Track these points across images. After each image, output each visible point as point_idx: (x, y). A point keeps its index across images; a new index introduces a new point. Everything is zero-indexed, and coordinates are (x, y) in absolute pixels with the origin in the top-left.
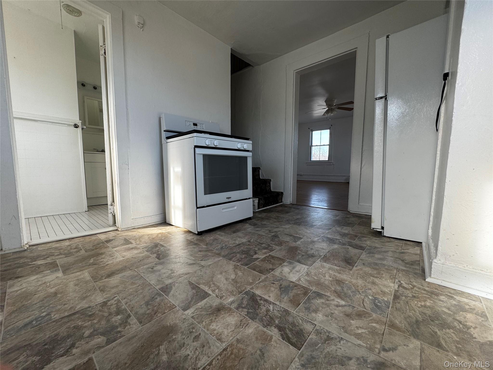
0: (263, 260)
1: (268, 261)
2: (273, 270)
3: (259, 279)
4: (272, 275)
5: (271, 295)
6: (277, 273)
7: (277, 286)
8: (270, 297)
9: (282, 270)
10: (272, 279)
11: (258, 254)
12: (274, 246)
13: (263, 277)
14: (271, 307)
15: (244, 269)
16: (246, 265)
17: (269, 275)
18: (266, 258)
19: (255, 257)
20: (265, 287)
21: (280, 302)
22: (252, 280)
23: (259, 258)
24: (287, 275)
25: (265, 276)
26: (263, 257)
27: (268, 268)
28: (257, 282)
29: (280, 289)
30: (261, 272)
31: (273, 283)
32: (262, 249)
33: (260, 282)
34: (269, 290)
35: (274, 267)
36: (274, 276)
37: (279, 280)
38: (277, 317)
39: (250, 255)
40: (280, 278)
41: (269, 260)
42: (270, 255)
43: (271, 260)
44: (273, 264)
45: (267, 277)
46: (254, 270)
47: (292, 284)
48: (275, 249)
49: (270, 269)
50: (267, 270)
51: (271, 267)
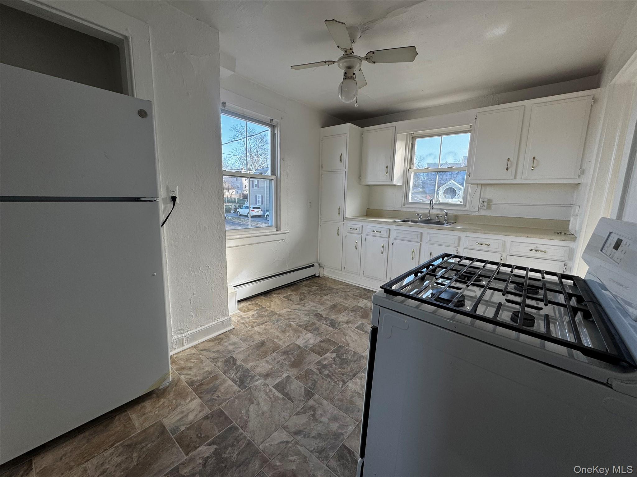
0: (327, 351)
1: (324, 350)
2: (321, 342)
3: (330, 335)
4: (322, 337)
5: (324, 327)
6: (319, 339)
7: (320, 331)
8: (325, 326)
9: (314, 341)
10: (322, 335)
11: (331, 358)
12: (315, 371)
13: (328, 337)
14: (325, 323)
15: (341, 343)
16: (340, 346)
17: (324, 337)
18: (325, 353)
19: (334, 355)
20: (327, 331)
21: (320, 324)
22: (334, 335)
23: (331, 353)
24: (312, 337)
25: (326, 337)
26: (327, 354)
27: (324, 343)
28: (332, 333)
29: (319, 330)
30: (329, 340)
31: (322, 332)
32: (328, 365)
33: (329, 334)
34: (324, 330)
35: (320, 343)
36: (321, 337)
37: (318, 334)
38: (323, 319)
39: (339, 357)
40: (318, 335)
41: (322, 351)
42: (321, 356)
43: (320, 350)
44: (320, 346)
45: (325, 336)
46: (334, 342)
47: (311, 332)
48: (315, 364)
49: (323, 342)
50: (325, 341)
51: (322, 344)
